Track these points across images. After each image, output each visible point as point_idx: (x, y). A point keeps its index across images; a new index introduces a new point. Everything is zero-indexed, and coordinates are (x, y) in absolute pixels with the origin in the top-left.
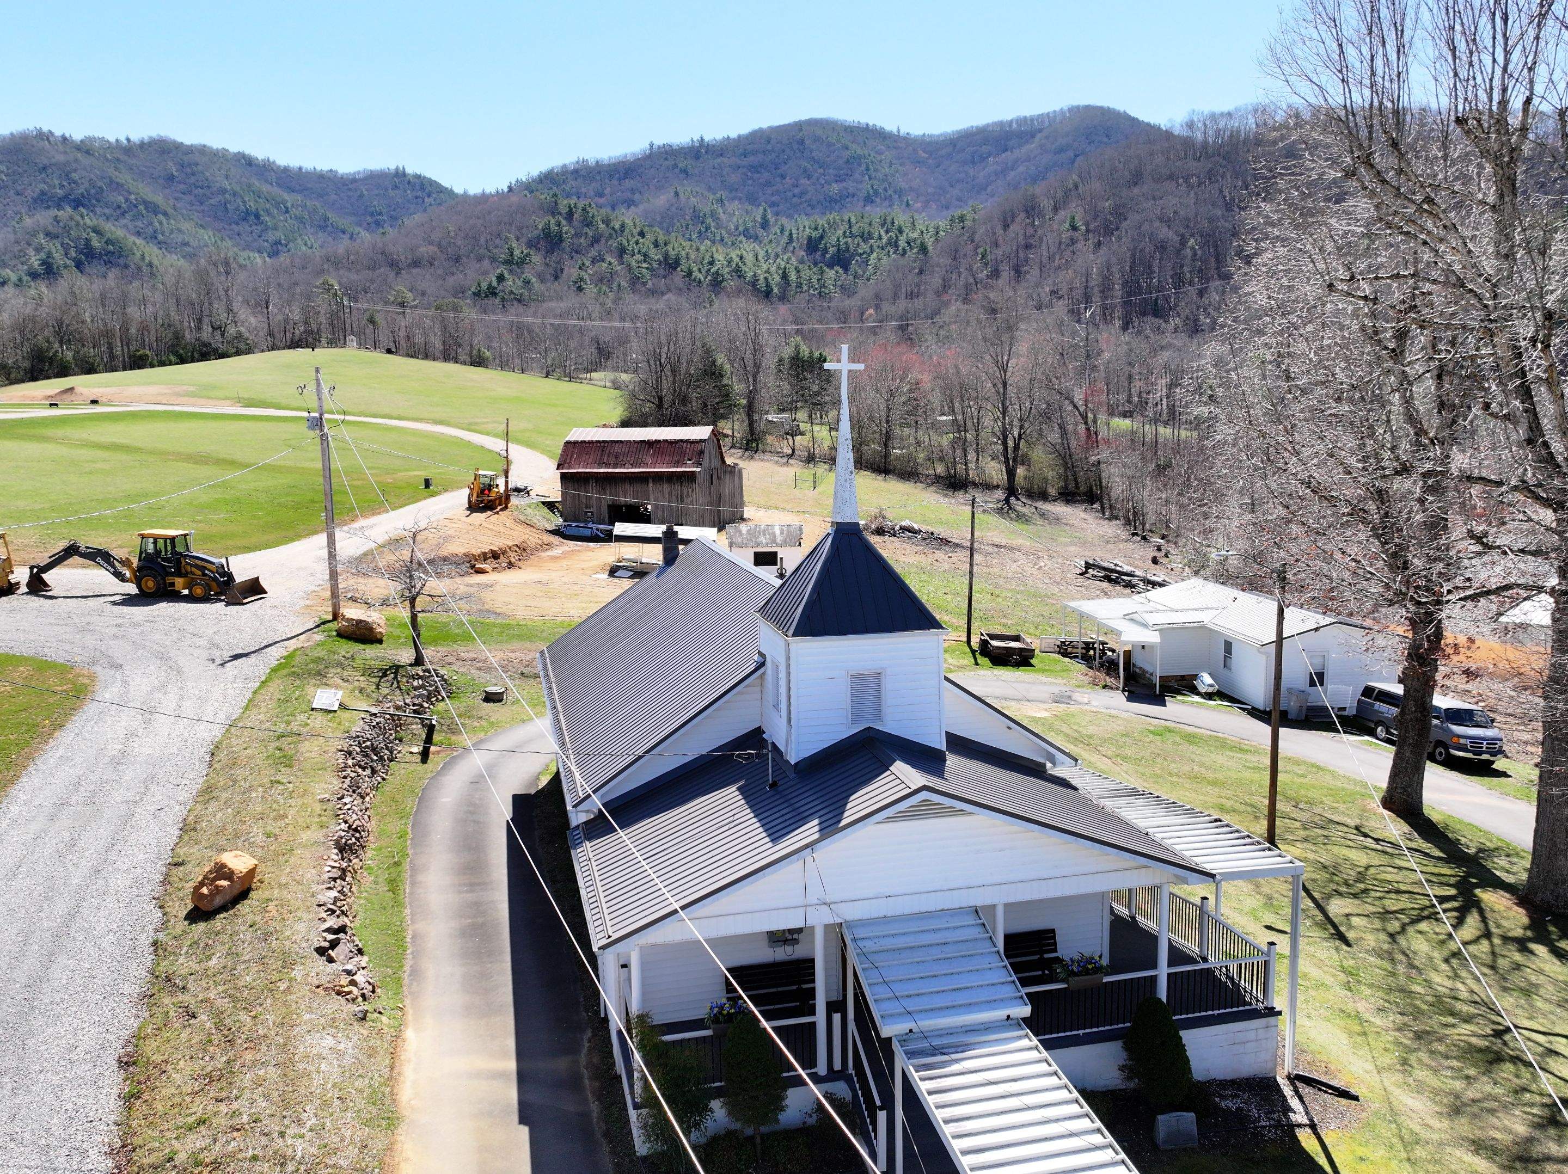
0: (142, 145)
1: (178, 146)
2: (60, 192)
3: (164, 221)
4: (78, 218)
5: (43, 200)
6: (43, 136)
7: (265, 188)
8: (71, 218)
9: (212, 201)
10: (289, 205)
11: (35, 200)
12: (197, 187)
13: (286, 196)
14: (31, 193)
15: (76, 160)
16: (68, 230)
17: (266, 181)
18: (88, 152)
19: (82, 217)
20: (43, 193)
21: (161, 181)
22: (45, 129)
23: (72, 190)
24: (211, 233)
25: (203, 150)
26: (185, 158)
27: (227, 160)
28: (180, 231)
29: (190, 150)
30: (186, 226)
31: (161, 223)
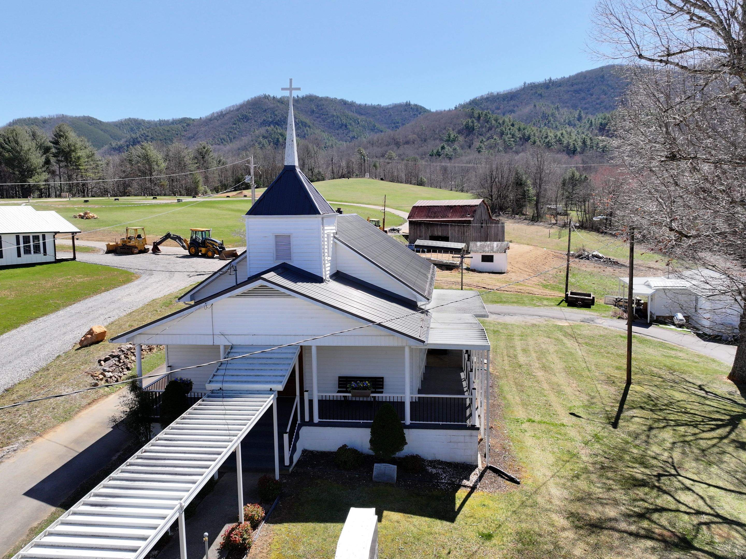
0: (303, 99)
1: (317, 98)
2: (270, 120)
3: (309, 130)
4: (275, 130)
5: (264, 123)
6: (266, 97)
7: (350, 114)
8: (273, 130)
9: (329, 121)
10: (359, 121)
11: (261, 124)
12: (323, 115)
13: (358, 117)
14: (260, 121)
15: (277, 106)
16: (271, 134)
17: (351, 111)
18: (282, 103)
19: (277, 129)
20: (264, 120)
21: (309, 113)
22: (267, 94)
23: (275, 118)
24: (327, 134)
25: (326, 99)
26: (319, 103)
27: (336, 103)
28: (314, 133)
29: (322, 99)
30: (317, 131)
31: (307, 131)
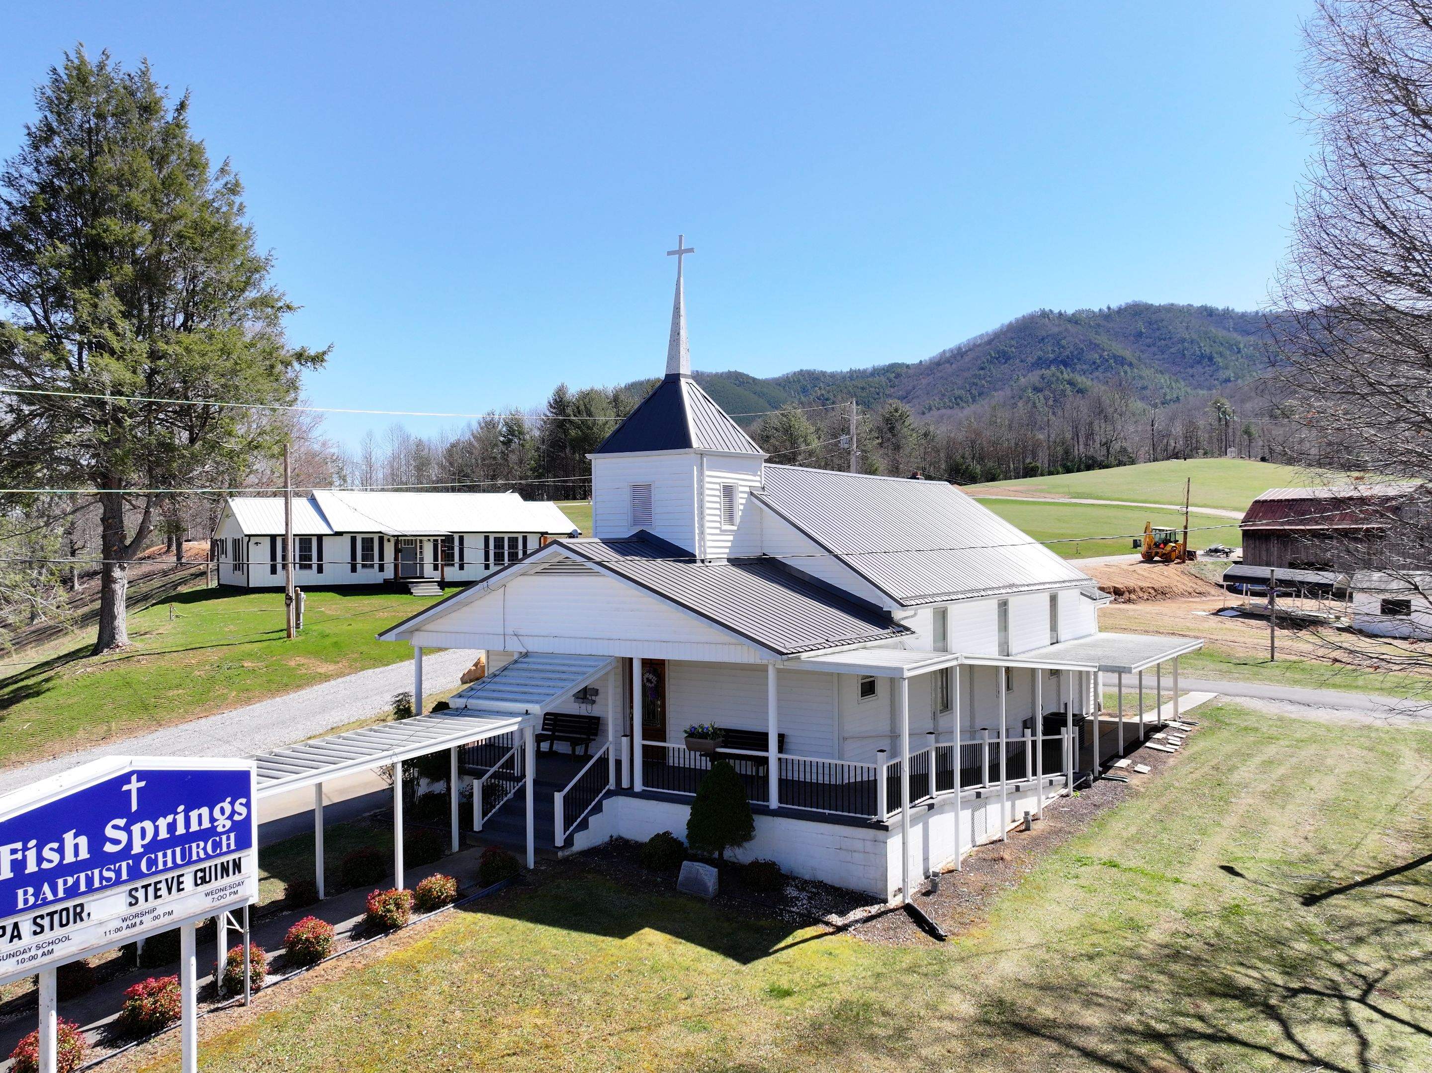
0: (1120, 311)
1: (1148, 308)
2: (1051, 356)
3: (1129, 370)
4: (1059, 374)
5: (1040, 363)
6: (1045, 315)
7: (1221, 333)
8: (1053, 375)
9: (1172, 350)
10: (1242, 346)
11: (1033, 365)
12: (1160, 340)
13: (1239, 338)
14: (1030, 360)
15: (1066, 330)
16: (1049, 384)
17: (1224, 328)
18: (1076, 323)
19: (1062, 373)
20: (1040, 358)
21: (1132, 338)
22: (1047, 309)
23: (1060, 353)
24: (1167, 377)
25: (1170, 309)
26: (1154, 317)
27: (1191, 314)
28: (1141, 377)
29: (1159, 309)
30: (1147, 372)
31: (1126, 372)
